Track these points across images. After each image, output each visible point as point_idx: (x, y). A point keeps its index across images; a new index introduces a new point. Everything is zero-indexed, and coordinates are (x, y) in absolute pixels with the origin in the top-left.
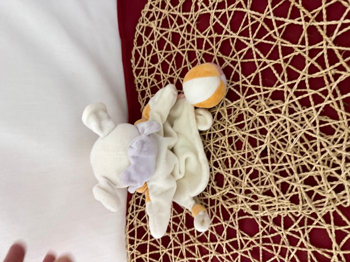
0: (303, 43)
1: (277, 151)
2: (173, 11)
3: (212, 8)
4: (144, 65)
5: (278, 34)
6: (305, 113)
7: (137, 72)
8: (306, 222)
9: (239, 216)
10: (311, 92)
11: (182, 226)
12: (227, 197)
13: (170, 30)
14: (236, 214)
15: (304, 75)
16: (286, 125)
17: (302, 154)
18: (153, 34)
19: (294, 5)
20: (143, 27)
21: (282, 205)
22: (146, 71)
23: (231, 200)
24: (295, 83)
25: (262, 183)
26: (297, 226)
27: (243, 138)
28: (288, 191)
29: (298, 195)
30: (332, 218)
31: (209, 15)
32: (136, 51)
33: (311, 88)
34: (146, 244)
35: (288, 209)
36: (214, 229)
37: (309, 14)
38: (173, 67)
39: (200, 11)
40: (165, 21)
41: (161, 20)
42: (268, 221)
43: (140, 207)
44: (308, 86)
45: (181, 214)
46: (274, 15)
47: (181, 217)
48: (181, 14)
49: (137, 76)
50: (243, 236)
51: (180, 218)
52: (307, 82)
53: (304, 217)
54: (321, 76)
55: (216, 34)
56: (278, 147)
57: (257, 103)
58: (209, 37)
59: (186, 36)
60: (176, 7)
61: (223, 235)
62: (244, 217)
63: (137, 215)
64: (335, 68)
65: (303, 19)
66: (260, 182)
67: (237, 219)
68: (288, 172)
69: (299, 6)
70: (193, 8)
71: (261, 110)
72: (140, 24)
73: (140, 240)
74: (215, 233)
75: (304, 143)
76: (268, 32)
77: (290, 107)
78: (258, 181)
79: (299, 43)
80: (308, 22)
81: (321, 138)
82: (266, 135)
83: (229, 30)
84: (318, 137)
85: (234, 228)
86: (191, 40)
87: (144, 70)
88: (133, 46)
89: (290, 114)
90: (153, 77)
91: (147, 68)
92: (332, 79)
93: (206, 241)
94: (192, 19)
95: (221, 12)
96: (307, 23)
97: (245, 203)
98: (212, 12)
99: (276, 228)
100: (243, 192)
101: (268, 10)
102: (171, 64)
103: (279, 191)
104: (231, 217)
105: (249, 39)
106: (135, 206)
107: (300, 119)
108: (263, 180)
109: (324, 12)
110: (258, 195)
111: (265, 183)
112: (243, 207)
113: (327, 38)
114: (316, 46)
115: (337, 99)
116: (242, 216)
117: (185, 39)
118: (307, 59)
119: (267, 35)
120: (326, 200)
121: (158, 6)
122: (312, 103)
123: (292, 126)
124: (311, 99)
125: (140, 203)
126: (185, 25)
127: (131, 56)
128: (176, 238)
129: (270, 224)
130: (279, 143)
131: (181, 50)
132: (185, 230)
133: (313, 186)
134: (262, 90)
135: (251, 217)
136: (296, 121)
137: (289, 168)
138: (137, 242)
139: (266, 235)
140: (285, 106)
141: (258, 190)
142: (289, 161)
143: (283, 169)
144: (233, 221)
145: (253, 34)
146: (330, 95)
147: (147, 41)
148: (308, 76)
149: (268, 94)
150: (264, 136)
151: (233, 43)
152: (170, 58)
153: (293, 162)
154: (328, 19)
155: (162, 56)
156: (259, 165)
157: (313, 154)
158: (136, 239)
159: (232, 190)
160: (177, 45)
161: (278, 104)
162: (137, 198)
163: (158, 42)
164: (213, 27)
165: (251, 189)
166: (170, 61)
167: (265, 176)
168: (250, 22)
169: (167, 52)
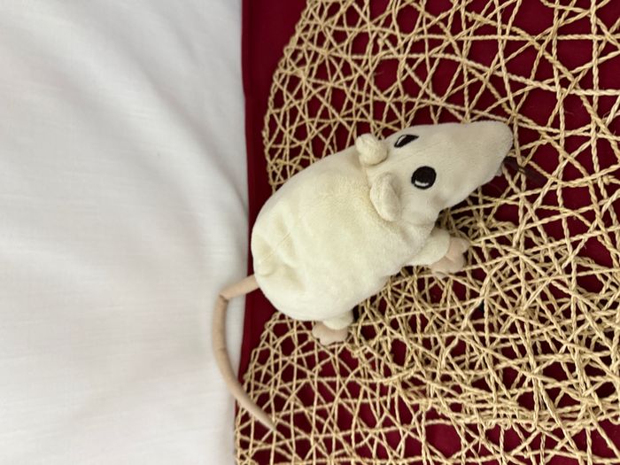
0: (556, 124)
1: (500, 311)
2: (336, 51)
3: (402, 51)
4: (284, 141)
5: (513, 106)
6: (553, 248)
7: (272, 152)
8: (543, 444)
9: (427, 419)
10: (565, 213)
11: (331, 424)
12: (410, 384)
13: (329, 85)
14: (423, 416)
15: (555, 181)
16: (518, 267)
17: (543, 320)
18: (300, 90)
19: (543, 56)
20: (286, 76)
21: (502, 408)
22: (287, 152)
23: (416, 389)
24: (539, 194)
25: (472, 366)
26: (527, 448)
27: (444, 283)
28: (514, 385)
29: (532, 393)
30: (589, 440)
31: (396, 62)
32: (272, 116)
33: (566, 205)
34: (269, 451)
35: (514, 417)
36: (383, 436)
37: (568, 75)
38: (330, 148)
39: (381, 54)
40: (322, 67)
41: (316, 66)
42: (477, 433)
43: (261, 385)
44: (560, 201)
45: (330, 404)
46: (508, 71)
47: (330, 409)
48: (349, 58)
49: (271, 159)
50: (432, 453)
51: (328, 411)
52: (559, 193)
53: (540, 434)
54: (586, 185)
55: (407, 96)
56: (503, 304)
57: (471, 223)
58: (395, 100)
59: (356, 96)
60: (343, 44)
61: (398, 449)
62: (437, 422)
63: (256, 399)
64: (609, 174)
65: (557, 82)
66: (467, 363)
67: (424, 423)
68: (516, 350)
69: (552, 59)
70: (369, 48)
71: (477, 237)
72: (280, 70)
73: (259, 443)
74: (385, 444)
75: (548, 303)
76: (496, 100)
77: (527, 236)
78: (464, 361)
79: (549, 124)
80: (567, 88)
81: (579, 296)
82: (483, 281)
83: (429, 92)
84: (574, 295)
85: (418, 438)
86: (363, 103)
87: (283, 149)
88: (267, 107)
89: (526, 248)
90: (298, 162)
91: (288, 147)
92: (604, 192)
93: (370, 456)
94: (367, 67)
95: (417, 59)
96: (564, 90)
97: (440, 399)
98: (403, 57)
99: (490, 447)
100: (438, 378)
101: (498, 62)
102: (327, 142)
103: (500, 382)
104: (414, 419)
105: (463, 109)
106: (253, 383)
107: (542, 259)
108: (473, 360)
109: (595, 72)
110: (462, 386)
111: (477, 366)
112: (437, 403)
113: (598, 120)
114: (579, 132)
115: (611, 229)
116: (432, 419)
117: (354, 101)
118: (562, 154)
119: (494, 106)
120: (582, 408)
121: (311, 40)
122: (566, 232)
123: (528, 270)
124: (565, 225)
125: (262, 379)
126: (355, 76)
127: (263, 124)
128: (320, 444)
129: (481, 439)
130: (504, 297)
131: (347, 119)
132: (336, 432)
133: (559, 380)
134: (480, 201)
135: (448, 423)
136: (536, 261)
137: (518, 343)
138: (254, 446)
139: (473, 457)
140: (518, 233)
141: (464, 377)
142: (519, 331)
143: (508, 345)
144: (417, 426)
145: (471, 100)
146: (598, 221)
147: (290, 101)
148: (561, 184)
149: (491, 209)
150: (479, 282)
151: (436, 114)
152: (326, 132)
153: (528, 334)
154: (602, 86)
155: (314, 127)
156: (468, 333)
157: (562, 324)
158: (252, 441)
159: (420, 373)
160: (339, 110)
161: (506, 229)
162: (257, 370)
163: (309, 103)
164: (403, 83)
165: (452, 374)
166: (327, 137)
167: (476, 352)
168: (466, 79)
169: (322, 121)
